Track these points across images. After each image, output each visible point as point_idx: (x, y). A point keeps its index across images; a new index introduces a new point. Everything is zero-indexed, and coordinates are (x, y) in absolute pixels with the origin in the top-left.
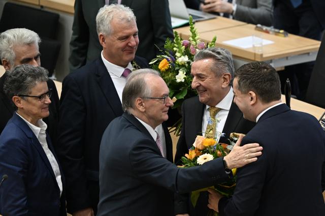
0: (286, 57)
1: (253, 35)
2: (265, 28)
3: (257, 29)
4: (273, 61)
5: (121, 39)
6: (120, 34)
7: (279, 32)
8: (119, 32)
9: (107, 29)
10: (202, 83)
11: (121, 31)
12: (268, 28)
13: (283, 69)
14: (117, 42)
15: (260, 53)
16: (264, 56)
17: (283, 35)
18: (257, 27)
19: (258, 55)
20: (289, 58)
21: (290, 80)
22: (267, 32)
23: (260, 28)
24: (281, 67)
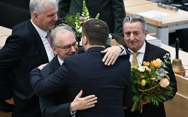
0: (177, 24)
1: (156, 10)
2: (164, 5)
3: (159, 6)
4: (168, 26)
5: (49, 16)
6: (49, 13)
7: (173, 8)
8: (48, 12)
9: (40, 10)
10: (137, 37)
11: (50, 11)
12: (166, 6)
13: (175, 31)
14: (46, 18)
15: (160, 21)
16: (163, 23)
17: (175, 10)
18: (159, 5)
19: (159, 22)
20: (179, 25)
21: (178, 38)
22: (165, 8)
23: (160, 5)
24: (174, 30)
